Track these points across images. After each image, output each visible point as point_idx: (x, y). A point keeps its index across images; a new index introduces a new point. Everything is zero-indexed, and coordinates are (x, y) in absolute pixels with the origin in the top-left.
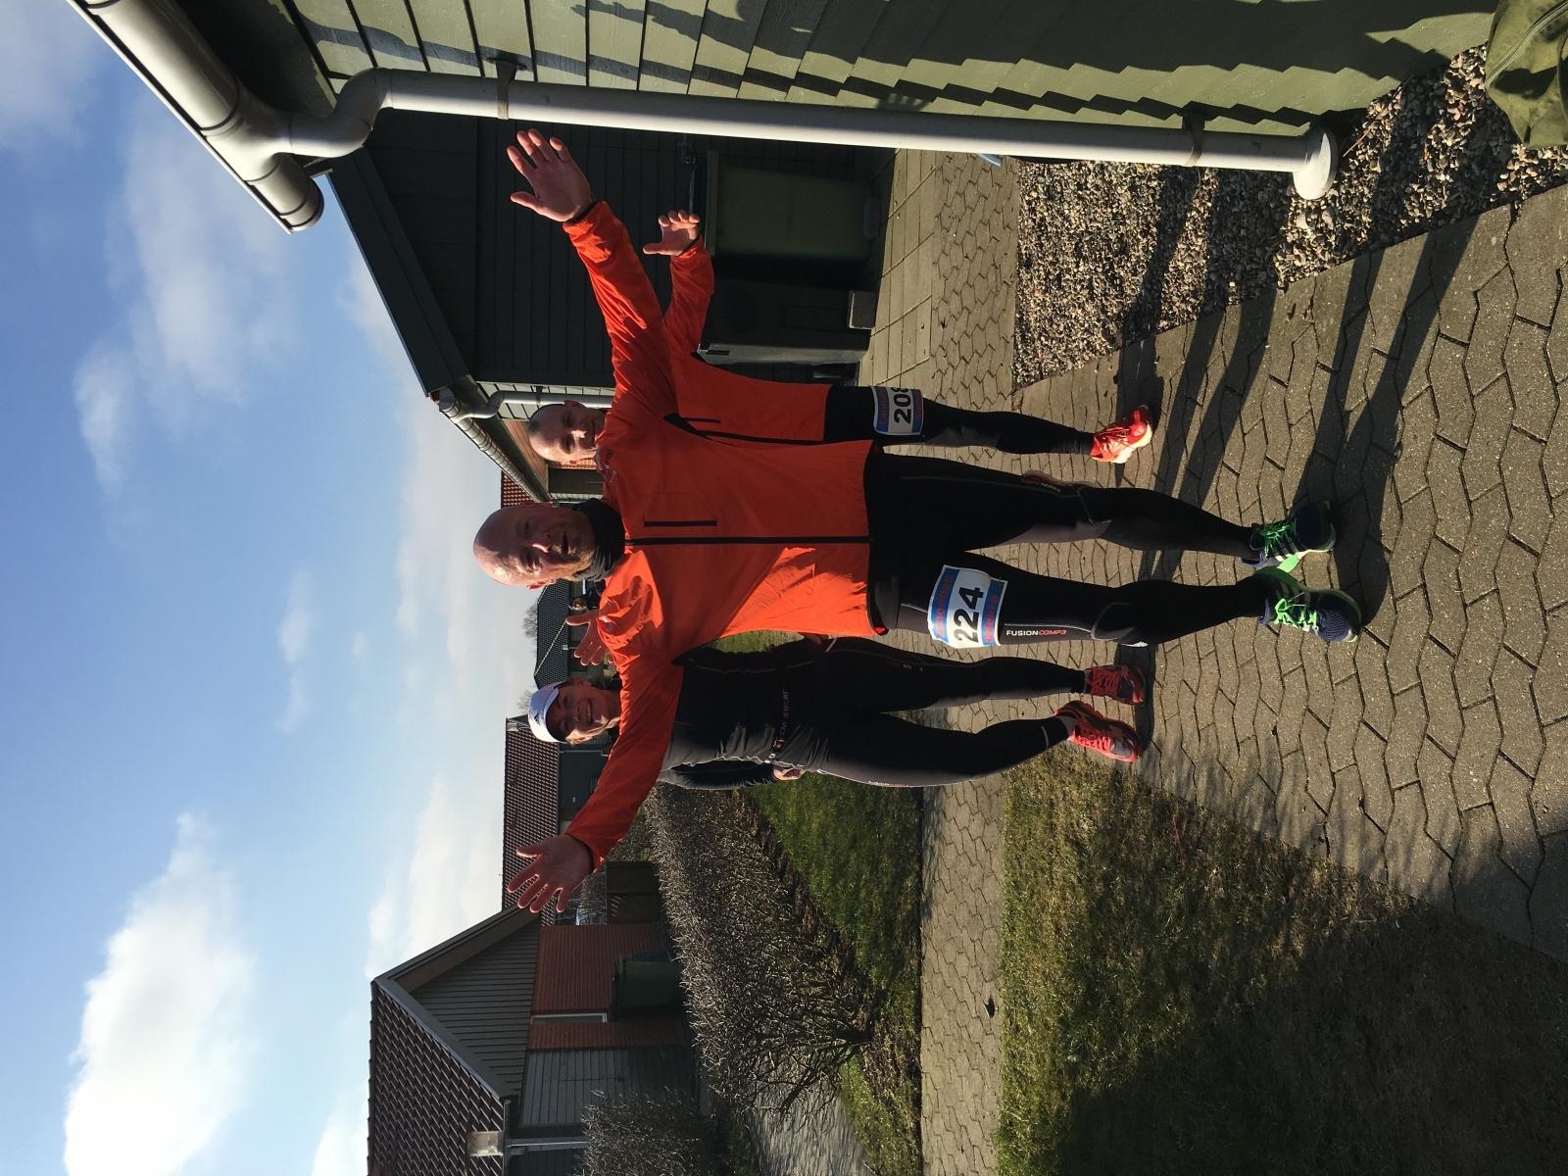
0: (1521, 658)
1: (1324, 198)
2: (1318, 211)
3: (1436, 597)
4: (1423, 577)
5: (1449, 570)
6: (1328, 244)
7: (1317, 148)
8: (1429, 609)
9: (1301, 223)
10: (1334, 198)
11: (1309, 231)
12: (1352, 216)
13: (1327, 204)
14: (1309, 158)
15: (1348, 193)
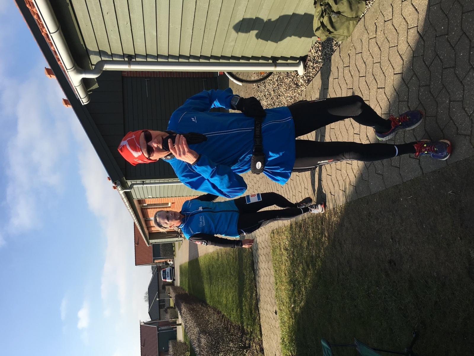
1: (304, 74)
2: (303, 77)
6: (306, 83)
7: (300, 64)
9: (301, 81)
10: (305, 74)
11: (302, 82)
12: (309, 76)
13: (305, 75)
14: (299, 66)
15: (308, 72)
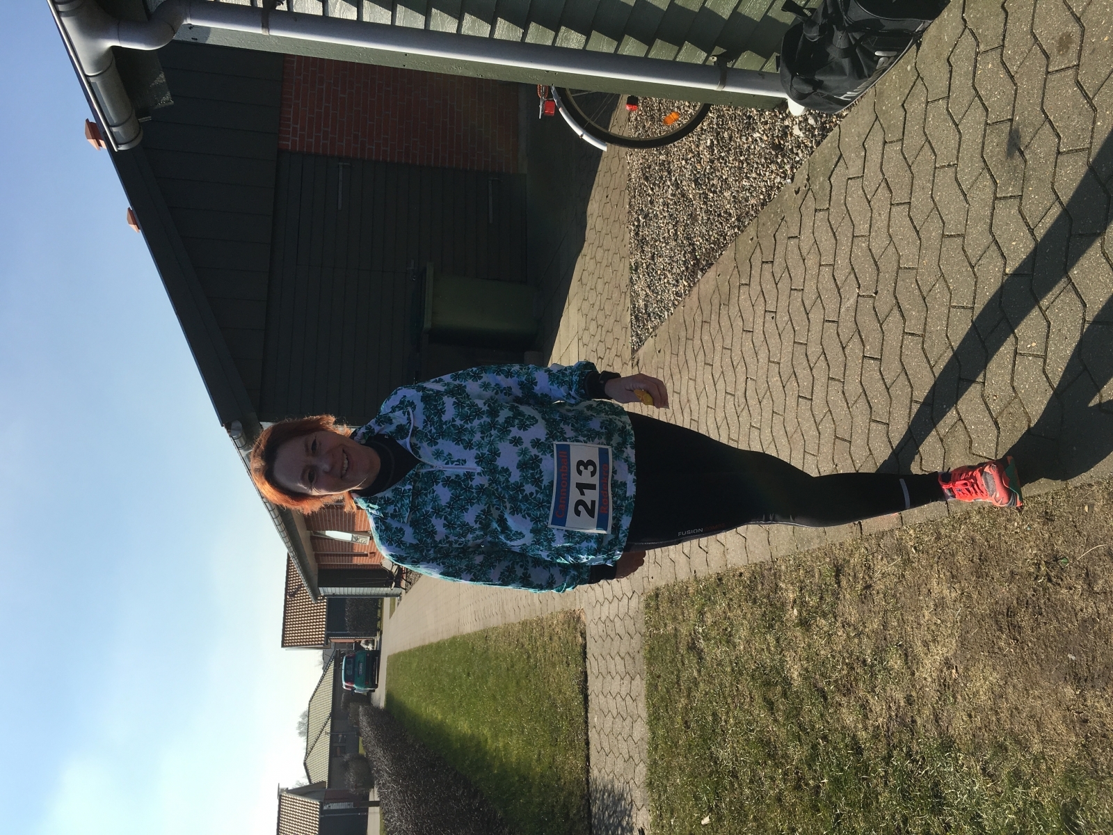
0: (963, 307)
2: (805, 120)
3: (905, 306)
4: (896, 298)
5: (912, 284)
6: (814, 136)
8: (903, 316)
11: (801, 135)
